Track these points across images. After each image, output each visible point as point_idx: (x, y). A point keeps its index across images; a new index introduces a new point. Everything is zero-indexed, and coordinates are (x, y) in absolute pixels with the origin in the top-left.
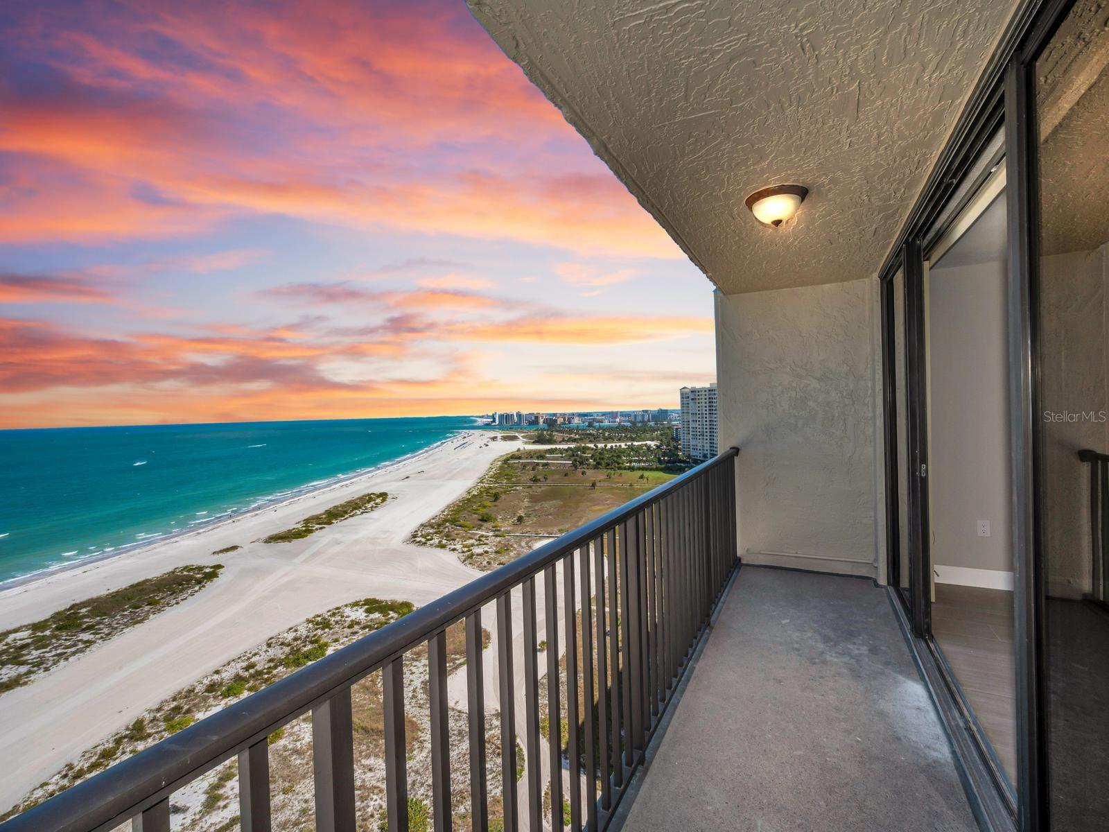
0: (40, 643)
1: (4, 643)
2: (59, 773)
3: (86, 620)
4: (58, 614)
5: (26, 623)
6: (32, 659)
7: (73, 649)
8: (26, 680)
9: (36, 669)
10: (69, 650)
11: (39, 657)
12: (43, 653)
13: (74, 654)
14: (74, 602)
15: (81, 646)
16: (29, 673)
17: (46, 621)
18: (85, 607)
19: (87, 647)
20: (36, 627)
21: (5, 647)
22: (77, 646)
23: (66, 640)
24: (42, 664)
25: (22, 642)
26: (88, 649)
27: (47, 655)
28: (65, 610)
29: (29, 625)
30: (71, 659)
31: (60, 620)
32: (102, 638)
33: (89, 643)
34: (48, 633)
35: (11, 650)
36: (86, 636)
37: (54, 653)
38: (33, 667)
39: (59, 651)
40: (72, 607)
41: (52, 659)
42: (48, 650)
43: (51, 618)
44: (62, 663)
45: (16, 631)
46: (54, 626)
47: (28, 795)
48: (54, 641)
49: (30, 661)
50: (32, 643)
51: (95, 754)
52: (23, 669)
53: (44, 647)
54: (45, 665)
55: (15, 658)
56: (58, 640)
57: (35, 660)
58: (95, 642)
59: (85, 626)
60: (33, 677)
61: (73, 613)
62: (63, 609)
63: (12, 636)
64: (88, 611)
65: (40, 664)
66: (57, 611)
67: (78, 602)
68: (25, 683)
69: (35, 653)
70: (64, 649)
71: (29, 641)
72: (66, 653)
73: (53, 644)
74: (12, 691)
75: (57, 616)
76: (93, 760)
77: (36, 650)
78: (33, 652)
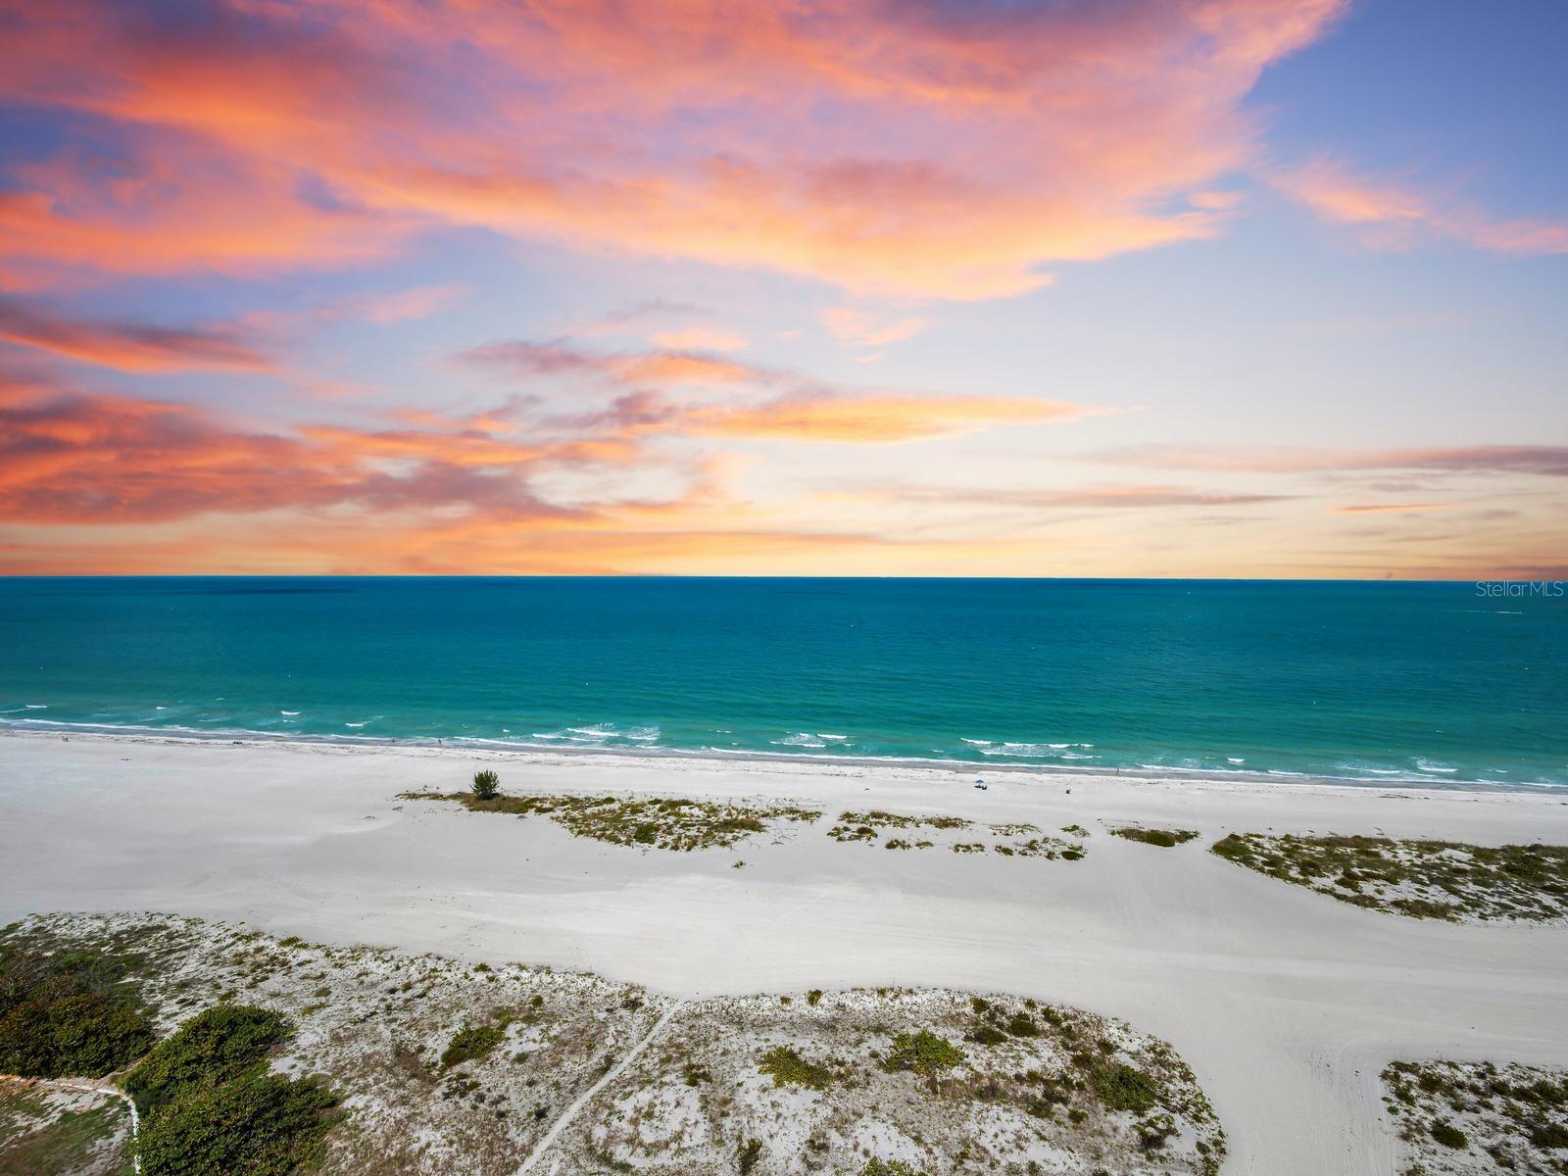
0: (1482, 878)
1: (1438, 855)
2: (1474, 1065)
3: (1551, 875)
4: (1512, 848)
5: (1469, 843)
6: (1468, 893)
7: (1525, 909)
8: (1455, 916)
9: (1469, 908)
10: (1519, 907)
11: (1476, 895)
12: (1482, 892)
13: (1525, 915)
14: (1537, 842)
15: (1536, 909)
16: (1460, 909)
17: (1494, 851)
18: (1554, 856)
19: (1546, 916)
20: (1480, 853)
21: (1438, 861)
22: (1531, 906)
23: (1516, 890)
24: (1479, 906)
25: (1459, 864)
26: (1547, 920)
27: (1486, 897)
28: (1523, 848)
29: (1471, 846)
30: (1519, 921)
31: (1514, 859)
33: (1549, 913)
34: (1493, 868)
35: (1445, 869)
36: (1548, 900)
37: (1496, 899)
38: (1467, 904)
39: (1504, 901)
40: (1531, 849)
41: (1492, 906)
42: (1489, 891)
43: (1502, 850)
44: (1505, 919)
45: (1454, 847)
46: (1503, 863)
47: (1431, 1062)
48: (1499, 883)
49: (1464, 894)
50: (1471, 871)
51: (1530, 1079)
52: (1454, 901)
53: (1484, 884)
54: (1481, 910)
55: (1446, 880)
56: (1506, 885)
57: (1470, 897)
58: (1560, 915)
59: (1548, 884)
60: (1464, 917)
61: (1534, 857)
62: (1520, 845)
63: (1446, 853)
64: (1559, 865)
65: (1476, 903)
66: (1511, 844)
67: (1544, 843)
68: (1453, 920)
69: (1472, 888)
70: (1511, 901)
71: (1468, 867)
72: (1513, 908)
73: (1498, 887)
74: (1435, 920)
75: (1510, 851)
76: (1526, 1084)
77: (1474, 884)
78: (1470, 884)
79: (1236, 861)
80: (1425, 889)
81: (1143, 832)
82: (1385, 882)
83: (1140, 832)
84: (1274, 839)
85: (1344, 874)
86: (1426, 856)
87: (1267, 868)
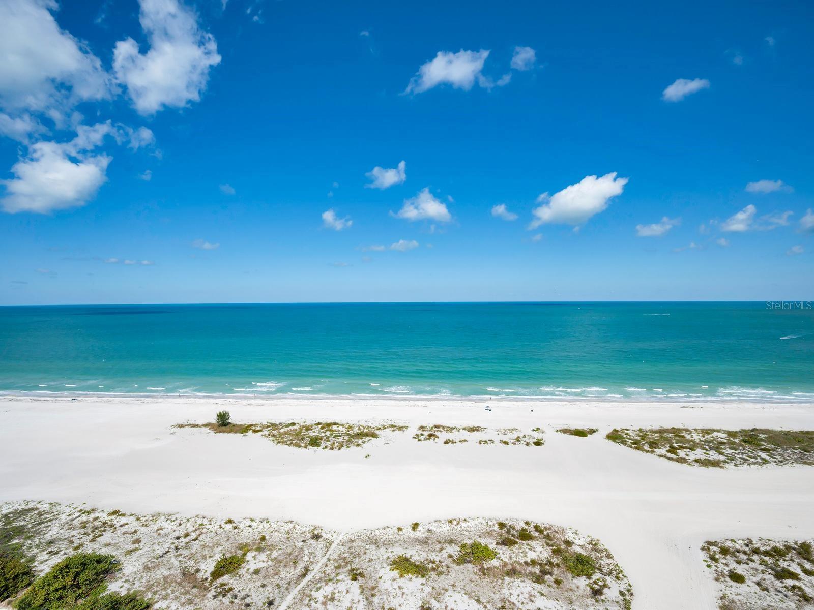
0: (733, 446)
1: (711, 435)
2: (743, 540)
3: (763, 443)
4: (744, 430)
5: (724, 429)
6: (728, 454)
7: (754, 460)
8: (723, 465)
9: (729, 461)
10: (751, 460)
11: (731, 454)
12: (734, 453)
13: (755, 463)
14: (755, 427)
15: (759, 460)
16: (725, 462)
17: (736, 432)
18: (763, 433)
19: (764, 463)
20: (731, 434)
21: (712, 439)
22: (756, 459)
23: (749, 451)
24: (733, 460)
25: (721, 440)
26: (764, 465)
27: (736, 455)
28: (749, 430)
29: (726, 431)
30: (752, 466)
31: (745, 436)
32: (775, 462)
33: (765, 462)
34: (737, 441)
35: (715, 442)
36: (763, 455)
37: (741, 456)
38: (728, 459)
39: (744, 457)
40: (753, 430)
41: (739, 459)
42: (737, 452)
43: (740, 432)
44: (746, 465)
45: (718, 431)
46: (741, 438)
47: (723, 540)
48: (741, 448)
49: (726, 454)
50: (727, 443)
51: (769, 545)
52: (722, 458)
53: (734, 449)
54: (734, 462)
55: (717, 448)
56: (744, 449)
57: (729, 455)
58: (770, 462)
59: (762, 447)
60: (727, 466)
61: (754, 434)
62: (747, 429)
63: (715, 434)
64: (766, 438)
65: (732, 459)
66: (743, 428)
67: (758, 427)
68: (723, 467)
69: (729, 451)
70: (747, 456)
71: (726, 441)
72: (749, 460)
73: (740, 450)
74: (715, 468)
75: (743, 432)
76: (768, 548)
77: (730, 449)
78: (728, 449)
79: (618, 443)
80: (708, 452)
81: (571, 430)
82: (689, 450)
83: (570, 430)
84: (635, 431)
85: (670, 447)
86: (706, 436)
87: (633, 446)
